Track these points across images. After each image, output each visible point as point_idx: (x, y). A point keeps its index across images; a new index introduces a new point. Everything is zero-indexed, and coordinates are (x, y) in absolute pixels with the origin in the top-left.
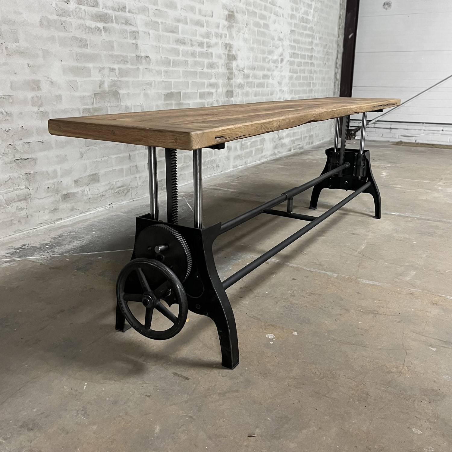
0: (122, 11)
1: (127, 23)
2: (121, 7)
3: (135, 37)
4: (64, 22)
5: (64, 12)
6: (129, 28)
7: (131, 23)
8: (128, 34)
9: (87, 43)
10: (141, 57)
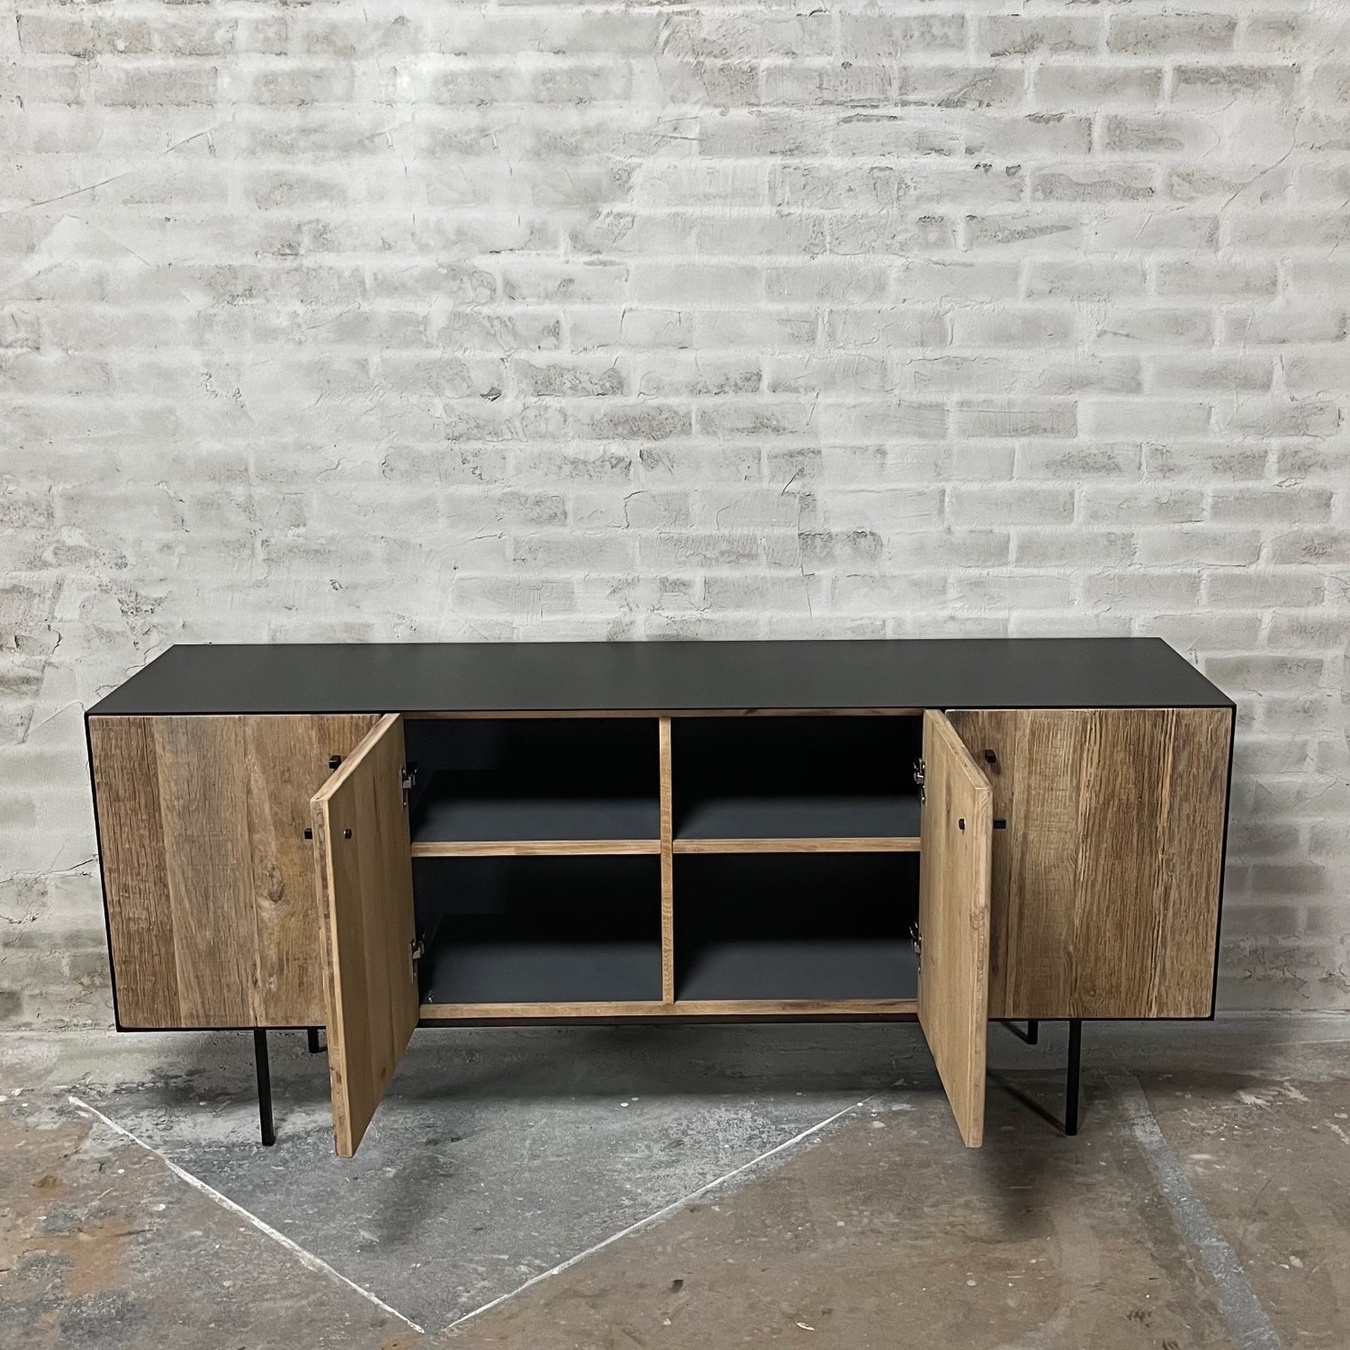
0: (737, 388)
1: (761, 425)
2: (735, 376)
3: (802, 471)
4: (476, 455)
5: (478, 426)
6: (770, 444)
7: (784, 423)
8: (765, 461)
9: (566, 508)
10: (830, 536)
